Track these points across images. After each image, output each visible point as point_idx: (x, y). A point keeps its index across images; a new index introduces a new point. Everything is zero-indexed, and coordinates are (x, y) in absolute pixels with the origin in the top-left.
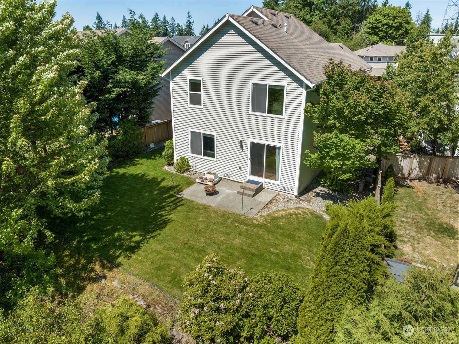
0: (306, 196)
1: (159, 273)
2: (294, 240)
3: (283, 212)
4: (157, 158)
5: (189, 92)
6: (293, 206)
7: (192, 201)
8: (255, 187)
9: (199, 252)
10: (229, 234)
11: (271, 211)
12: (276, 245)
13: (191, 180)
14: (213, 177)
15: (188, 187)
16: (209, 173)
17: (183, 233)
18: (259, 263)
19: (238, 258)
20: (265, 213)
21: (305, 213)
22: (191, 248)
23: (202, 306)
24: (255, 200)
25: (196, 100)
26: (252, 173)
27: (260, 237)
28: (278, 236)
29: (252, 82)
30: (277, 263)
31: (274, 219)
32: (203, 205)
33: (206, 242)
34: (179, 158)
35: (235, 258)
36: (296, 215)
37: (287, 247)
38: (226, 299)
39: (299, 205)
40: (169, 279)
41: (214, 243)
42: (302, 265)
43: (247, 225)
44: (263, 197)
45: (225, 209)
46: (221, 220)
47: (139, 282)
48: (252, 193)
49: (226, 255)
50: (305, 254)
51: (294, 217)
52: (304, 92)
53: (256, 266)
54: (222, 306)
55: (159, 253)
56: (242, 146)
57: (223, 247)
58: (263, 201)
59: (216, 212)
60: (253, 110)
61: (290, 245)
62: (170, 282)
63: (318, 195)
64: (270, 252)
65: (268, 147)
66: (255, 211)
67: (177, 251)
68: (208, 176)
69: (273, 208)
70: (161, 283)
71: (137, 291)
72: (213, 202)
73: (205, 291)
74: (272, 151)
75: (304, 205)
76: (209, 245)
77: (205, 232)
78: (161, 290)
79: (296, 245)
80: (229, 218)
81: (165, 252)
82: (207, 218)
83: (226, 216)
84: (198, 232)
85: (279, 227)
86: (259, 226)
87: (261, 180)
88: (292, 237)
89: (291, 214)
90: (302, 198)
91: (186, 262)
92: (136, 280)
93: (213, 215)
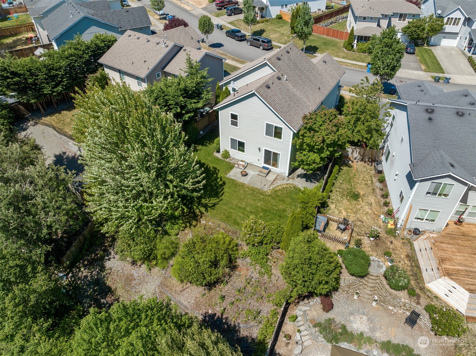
0: (292, 175)
1: (228, 219)
2: (284, 203)
3: (280, 187)
4: (208, 144)
5: (230, 119)
6: (286, 183)
7: (236, 181)
8: (267, 171)
9: (243, 209)
10: (255, 200)
11: (274, 186)
12: (276, 205)
13: (231, 164)
14: (244, 164)
15: (231, 170)
16: (241, 161)
17: (235, 200)
18: (269, 214)
19: (260, 212)
20: (271, 188)
21: (290, 187)
22: (240, 207)
23: (250, 234)
24: (266, 179)
25: (234, 124)
26: (265, 163)
27: (269, 201)
28: (277, 201)
29: (266, 122)
30: (276, 214)
31: (276, 191)
32: (241, 183)
33: (246, 204)
34: (224, 150)
35: (259, 212)
36: (286, 188)
37: (281, 206)
38: (259, 232)
39: (288, 182)
40: (233, 221)
41: (249, 205)
42: (286, 215)
43: (263, 195)
44: (271, 177)
45: (252, 185)
46: (251, 192)
47: (220, 223)
48: (265, 175)
49: (255, 211)
50: (288, 210)
51: (285, 189)
52: (292, 133)
53: (268, 216)
54: (257, 235)
55: (226, 210)
56: (260, 150)
57: (253, 207)
58: (271, 180)
59: (248, 188)
60: (266, 135)
61: (282, 205)
62: (233, 223)
63: (299, 176)
64: (274, 209)
65: (273, 153)
66: (266, 187)
67: (234, 209)
68: (241, 163)
69: (275, 185)
70: (230, 223)
71: (220, 226)
72: (245, 181)
73: (251, 230)
74: (276, 155)
75: (291, 181)
76: (247, 206)
77: (244, 199)
78: (230, 226)
79: (285, 205)
80: (254, 191)
81: (229, 210)
82: (244, 191)
83: (253, 190)
84: (241, 199)
85: (278, 196)
86: (269, 196)
87: (270, 167)
88: (283, 201)
89: (283, 188)
90: (290, 177)
91: (239, 214)
92: (219, 222)
93: (247, 189)
